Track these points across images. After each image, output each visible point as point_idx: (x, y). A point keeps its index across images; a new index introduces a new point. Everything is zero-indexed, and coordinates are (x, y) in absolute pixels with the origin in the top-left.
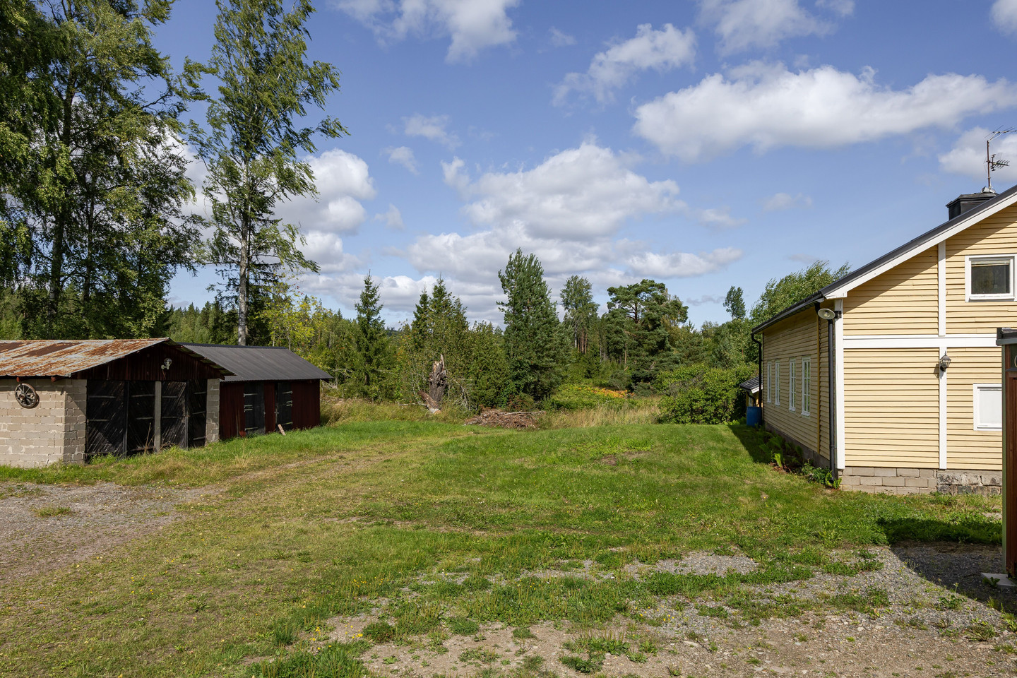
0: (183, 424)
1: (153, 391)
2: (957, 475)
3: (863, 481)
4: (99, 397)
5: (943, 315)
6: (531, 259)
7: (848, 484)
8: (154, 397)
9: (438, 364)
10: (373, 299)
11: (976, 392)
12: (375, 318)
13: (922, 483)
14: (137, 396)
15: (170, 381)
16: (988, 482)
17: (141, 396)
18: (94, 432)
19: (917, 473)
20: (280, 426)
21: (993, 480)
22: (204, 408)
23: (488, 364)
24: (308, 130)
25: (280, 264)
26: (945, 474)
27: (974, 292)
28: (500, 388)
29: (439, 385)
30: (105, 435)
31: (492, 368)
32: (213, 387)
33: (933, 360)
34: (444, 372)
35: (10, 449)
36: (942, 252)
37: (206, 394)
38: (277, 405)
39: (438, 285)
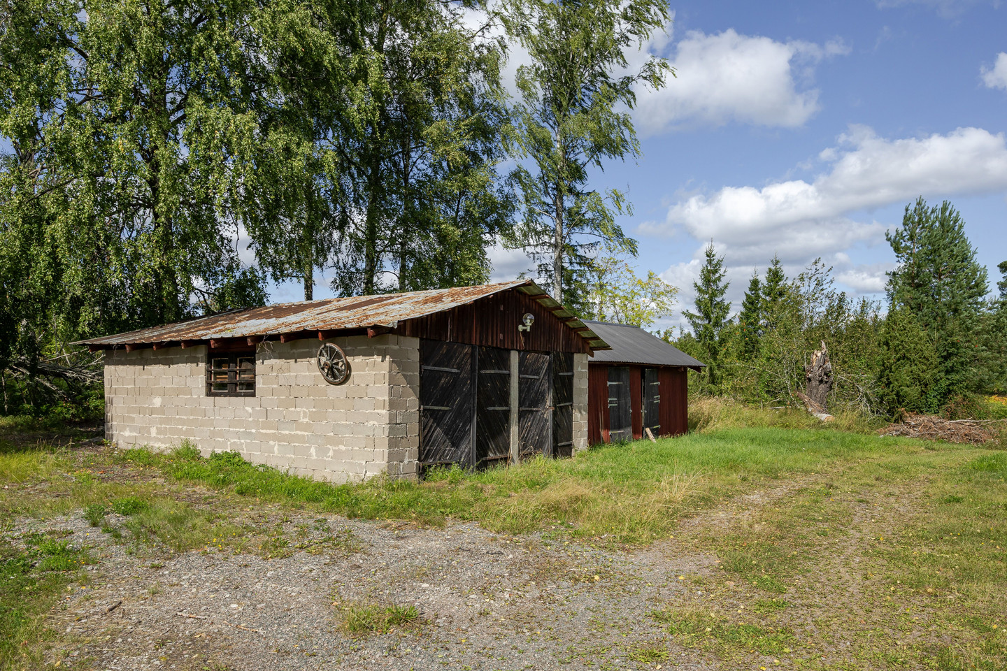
0: (546, 421)
1: (507, 366)
4: (437, 368)
6: (944, 209)
8: (509, 375)
9: (819, 354)
10: (717, 275)
12: (718, 299)
14: (488, 372)
15: (529, 352)
17: (493, 372)
18: (431, 426)
20: (648, 430)
22: (570, 398)
23: (908, 351)
24: (628, 78)
25: (596, 243)
28: (926, 385)
29: (821, 382)
30: (446, 434)
31: (913, 356)
32: (581, 365)
34: (829, 365)
35: (313, 450)
37: (573, 376)
38: (644, 400)
39: (773, 268)
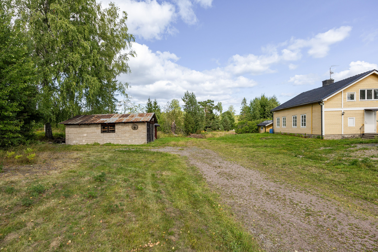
2: (345, 135)
3: (328, 138)
5: (342, 104)
6: (192, 94)
7: (325, 138)
8: (151, 128)
11: (348, 119)
13: (338, 137)
16: (350, 136)
19: (338, 135)
21: (351, 136)
25: (119, 94)
26: (343, 135)
27: (348, 100)
28: (193, 128)
31: (191, 123)
33: (341, 113)
35: (130, 141)
36: (343, 92)
39: (155, 101)
